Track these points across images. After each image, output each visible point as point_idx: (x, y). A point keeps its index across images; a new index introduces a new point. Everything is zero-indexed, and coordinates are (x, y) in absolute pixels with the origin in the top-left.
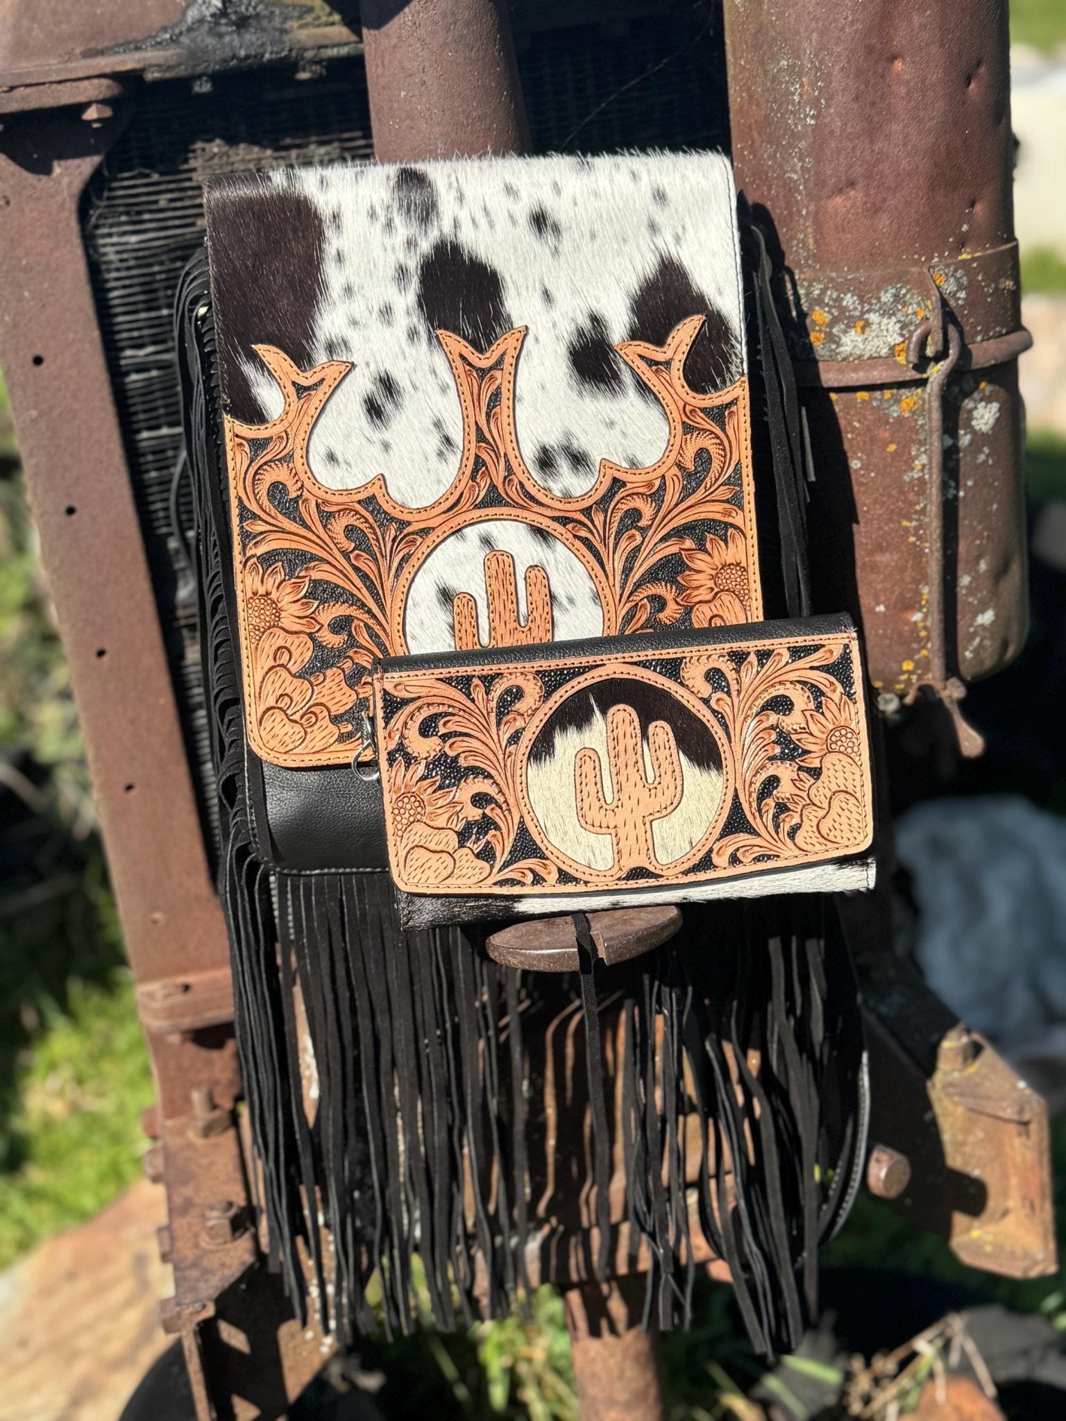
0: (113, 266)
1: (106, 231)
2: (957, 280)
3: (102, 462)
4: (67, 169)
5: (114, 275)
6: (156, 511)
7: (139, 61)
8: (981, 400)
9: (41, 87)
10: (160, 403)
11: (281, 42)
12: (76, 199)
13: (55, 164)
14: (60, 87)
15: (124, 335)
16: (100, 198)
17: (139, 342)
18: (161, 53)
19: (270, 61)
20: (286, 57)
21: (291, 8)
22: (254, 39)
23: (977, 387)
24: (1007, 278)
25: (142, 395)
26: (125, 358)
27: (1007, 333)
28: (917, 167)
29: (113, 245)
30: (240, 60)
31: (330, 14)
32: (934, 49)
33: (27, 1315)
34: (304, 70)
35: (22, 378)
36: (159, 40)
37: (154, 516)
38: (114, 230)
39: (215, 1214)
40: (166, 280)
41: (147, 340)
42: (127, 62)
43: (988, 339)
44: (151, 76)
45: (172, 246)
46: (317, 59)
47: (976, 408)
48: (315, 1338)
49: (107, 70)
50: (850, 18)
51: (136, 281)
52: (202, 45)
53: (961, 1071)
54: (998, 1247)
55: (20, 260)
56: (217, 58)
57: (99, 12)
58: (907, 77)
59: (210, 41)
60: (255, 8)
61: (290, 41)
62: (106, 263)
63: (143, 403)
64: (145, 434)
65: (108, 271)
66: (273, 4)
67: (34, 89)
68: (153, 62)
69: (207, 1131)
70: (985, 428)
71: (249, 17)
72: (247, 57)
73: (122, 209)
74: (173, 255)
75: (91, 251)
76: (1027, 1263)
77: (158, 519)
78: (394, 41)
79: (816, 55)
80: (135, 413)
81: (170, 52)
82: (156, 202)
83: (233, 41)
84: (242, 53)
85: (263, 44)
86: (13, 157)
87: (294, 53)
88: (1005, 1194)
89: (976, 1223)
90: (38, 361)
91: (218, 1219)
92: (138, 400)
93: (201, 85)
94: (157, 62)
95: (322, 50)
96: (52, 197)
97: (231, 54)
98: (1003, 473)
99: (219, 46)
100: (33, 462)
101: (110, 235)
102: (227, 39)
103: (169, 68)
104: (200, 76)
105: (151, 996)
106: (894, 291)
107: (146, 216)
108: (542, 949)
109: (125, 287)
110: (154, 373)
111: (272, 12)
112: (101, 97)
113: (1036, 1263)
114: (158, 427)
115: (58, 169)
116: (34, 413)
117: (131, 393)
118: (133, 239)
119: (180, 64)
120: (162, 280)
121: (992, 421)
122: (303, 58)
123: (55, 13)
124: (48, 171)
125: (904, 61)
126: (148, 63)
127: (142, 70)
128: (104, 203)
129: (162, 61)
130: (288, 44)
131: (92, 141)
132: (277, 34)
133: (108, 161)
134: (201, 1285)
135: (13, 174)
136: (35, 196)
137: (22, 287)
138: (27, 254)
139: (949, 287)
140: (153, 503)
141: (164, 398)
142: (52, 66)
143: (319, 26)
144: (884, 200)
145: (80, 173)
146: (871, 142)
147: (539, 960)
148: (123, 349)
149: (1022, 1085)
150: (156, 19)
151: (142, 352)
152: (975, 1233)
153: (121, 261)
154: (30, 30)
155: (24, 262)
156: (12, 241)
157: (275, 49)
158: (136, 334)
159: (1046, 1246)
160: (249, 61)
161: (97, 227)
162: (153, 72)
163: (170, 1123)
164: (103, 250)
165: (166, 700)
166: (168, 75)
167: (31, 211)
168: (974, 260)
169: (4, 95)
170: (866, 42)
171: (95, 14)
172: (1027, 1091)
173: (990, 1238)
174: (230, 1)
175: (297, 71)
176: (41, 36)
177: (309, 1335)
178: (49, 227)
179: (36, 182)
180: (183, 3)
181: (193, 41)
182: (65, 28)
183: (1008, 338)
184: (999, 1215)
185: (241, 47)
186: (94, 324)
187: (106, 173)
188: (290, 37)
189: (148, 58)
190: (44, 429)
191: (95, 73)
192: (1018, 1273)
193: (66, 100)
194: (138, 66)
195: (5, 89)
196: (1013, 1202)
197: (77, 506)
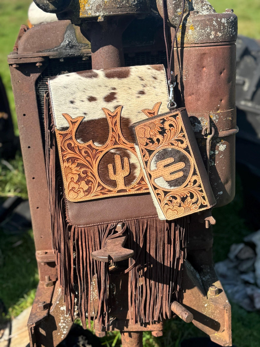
1: (41, 88)
2: (216, 117)
3: (36, 137)
4: (33, 75)
7: (48, 54)
8: (221, 144)
9: (27, 58)
11: (79, 52)
12: (35, 82)
13: (31, 74)
14: (31, 58)
16: (40, 82)
18: (53, 53)
19: (76, 56)
20: (80, 55)
21: (83, 44)
22: (73, 51)
23: (220, 141)
24: (230, 117)
28: (207, 92)
29: (42, 92)
30: (70, 55)
32: (213, 66)
34: (84, 58)
35: (21, 118)
36: (54, 49)
38: (43, 88)
39: (41, 304)
42: (45, 54)
43: (224, 131)
44: (51, 57)
46: (87, 56)
47: (220, 146)
48: (60, 335)
49: (41, 56)
50: (194, 58)
52: (62, 51)
53: (214, 296)
54: (220, 338)
55: (22, 94)
56: (65, 54)
58: (206, 72)
59: (64, 51)
60: (76, 44)
61: (81, 52)
62: (41, 95)
65: (41, 97)
66: (80, 43)
67: (25, 59)
69: (48, 285)
70: (222, 150)
71: (74, 46)
72: (71, 55)
73: (45, 84)
75: (37, 93)
76: (225, 343)
79: (187, 65)
81: (55, 53)
84: (70, 54)
85: (75, 52)
86: (22, 72)
87: (82, 54)
88: (224, 326)
89: (216, 332)
90: (24, 115)
91: (41, 305)
93: (61, 60)
94: (52, 55)
95: (88, 54)
96: (30, 81)
97: (68, 54)
98: (227, 161)
100: (22, 136)
101: (42, 90)
102: (67, 50)
103: (54, 56)
105: (39, 254)
106: (201, 118)
108: (100, 256)
111: (79, 45)
112: (40, 61)
113: (227, 343)
115: (31, 75)
116: (23, 126)
119: (56, 56)
121: (224, 149)
122: (84, 56)
123: (33, 42)
124: (29, 76)
125: (206, 68)
126: (50, 55)
127: (49, 56)
128: (41, 83)
129: (53, 55)
130: (80, 52)
131: (38, 70)
132: (78, 50)
133: (42, 74)
134: (34, 319)
135: (22, 76)
136: (26, 80)
137: (22, 99)
138: (23, 93)
139: (214, 118)
142: (30, 54)
143: (88, 49)
144: (200, 98)
145: (36, 76)
146: (197, 85)
147: (100, 259)
149: (227, 301)
150: (54, 45)
152: (216, 334)
154: (27, 45)
156: (20, 90)
157: (77, 53)
159: (230, 340)
160: (72, 56)
161: (39, 88)
164: (40, 93)
166: (54, 57)
167: (25, 83)
168: (220, 113)
169: (19, 59)
170: (197, 63)
171: (41, 43)
172: (228, 303)
173: (219, 336)
174: (70, 42)
175: (83, 58)
176: (29, 47)
177: (59, 334)
178: (29, 87)
179: (26, 78)
180: (60, 42)
181: (60, 50)
182: (35, 46)
183: (229, 130)
184: (222, 331)
185: (70, 52)
186: (37, 108)
187: (42, 77)
188: (81, 51)
189: (50, 54)
190: (25, 129)
191: (38, 56)
192: (222, 345)
193: (32, 61)
194: (48, 55)
195: (19, 58)
196: (225, 328)
197: (30, 146)
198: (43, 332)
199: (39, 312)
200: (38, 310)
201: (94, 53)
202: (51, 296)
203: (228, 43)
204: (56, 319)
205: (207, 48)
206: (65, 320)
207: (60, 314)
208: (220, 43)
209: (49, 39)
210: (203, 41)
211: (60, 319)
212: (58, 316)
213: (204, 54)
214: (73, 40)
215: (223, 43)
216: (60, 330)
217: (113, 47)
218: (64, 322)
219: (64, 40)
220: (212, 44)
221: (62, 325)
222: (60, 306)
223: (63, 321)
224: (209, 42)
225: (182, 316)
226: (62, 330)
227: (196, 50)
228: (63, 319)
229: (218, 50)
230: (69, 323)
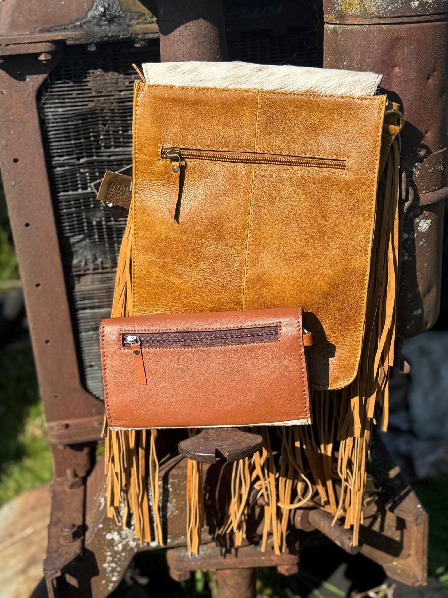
0: (51, 121)
1: (48, 106)
2: (416, 166)
3: (41, 205)
4: (32, 79)
5: (51, 125)
6: (65, 226)
7: (64, 35)
8: (423, 218)
9: (20, 45)
10: (69, 181)
11: (127, 30)
12: (35, 92)
13: (27, 77)
14: (28, 45)
15: (55, 151)
16: (46, 92)
17: (61, 154)
18: (74, 33)
19: (122, 38)
20: (129, 37)
21: (135, 13)
22: (116, 28)
23: (421, 213)
24: (440, 165)
25: (61, 177)
26: (54, 161)
27: (437, 190)
29: (51, 112)
30: (108, 37)
31: (152, 17)
32: (413, 64)
33: (14, 523)
34: (138, 43)
35: (8, 167)
36: (75, 25)
37: (64, 228)
38: (52, 105)
39: (67, 530)
40: (74, 128)
41: (64, 154)
42: (58, 36)
43: (429, 192)
44: (69, 42)
45: (77, 114)
46: (143, 39)
47: (420, 222)
48: (106, 583)
49: (50, 39)
50: (376, 47)
51: (61, 128)
52: (93, 30)
54: (404, 571)
55: (10, 117)
56: (99, 36)
57: (49, 11)
58: (400, 75)
59: (96, 29)
60: (118, 13)
61: (132, 30)
62: (48, 119)
63: (62, 180)
64: (62, 194)
65: (49, 123)
66: (127, 11)
67: (17, 45)
68: (70, 36)
69: (72, 487)
70: (424, 231)
71: (116, 17)
72: (112, 36)
73: (56, 97)
74: (77, 118)
75: (41, 114)
76: (414, 580)
77: (66, 230)
78: (171, 42)
79: (360, 62)
80: (58, 185)
81: (78, 33)
82: (71, 94)
83: (106, 29)
84: (110, 34)
85: (119, 31)
86: (9, 72)
87: (133, 36)
88: (409, 548)
89: (395, 559)
90: (16, 160)
91: (68, 532)
92: (60, 179)
93: (91, 47)
94: (72, 37)
95: (146, 35)
96: (25, 91)
97: (105, 34)
98: (431, 250)
99: (100, 31)
100: (12, 203)
101: (50, 108)
102: (104, 28)
103: (77, 40)
104: (91, 44)
105: (52, 428)
107: (67, 100)
108: (200, 453)
109: (55, 130)
110: (67, 168)
111: (126, 15)
112: (46, 51)
113: (418, 581)
114: (68, 191)
115: (28, 79)
116: (13, 183)
117: (56, 176)
118: (61, 110)
119: (81, 39)
120: (72, 128)
121: (427, 228)
122: (137, 38)
123: (30, 10)
124: (24, 80)
125: (399, 68)
126: (68, 37)
127: (65, 40)
128: (48, 94)
129: (74, 37)
130: (130, 32)
131: (43, 68)
132: (126, 27)
133: (50, 76)
134: (57, 562)
135: (8, 80)
136: (17, 90)
137: (10, 129)
138: (13, 115)
139: (411, 169)
140: (64, 223)
141: (71, 179)
142: (26, 35)
143: (146, 23)
145: (38, 81)
148: (54, 157)
149: (419, 506)
150: (74, 16)
151: (62, 159)
152: (395, 563)
153: (55, 119)
154: (18, 17)
155: (11, 118)
156: (6, 109)
157: (125, 33)
158: (59, 151)
159: (423, 574)
160: (112, 38)
161: (45, 104)
162: (70, 41)
163: (58, 479)
164: (47, 114)
165: (64, 306)
166: (76, 43)
167: (15, 96)
168: (424, 157)
169: (3, 47)
170: (383, 58)
171: (48, 11)
172: (421, 510)
173: (400, 566)
174: (108, 8)
175: (135, 43)
176: (23, 20)
177: (104, 582)
178: (23, 104)
179: (18, 84)
180: (87, 9)
181: (89, 27)
182: (34, 17)
183: (438, 191)
184: (405, 556)
185: (109, 32)
186: (41, 146)
187: (49, 82)
188: (132, 28)
189: (68, 35)
190: (17, 189)
191: (44, 40)
192: (410, 584)
193: (31, 51)
194: (63, 38)
195: (4, 45)
196: (412, 552)
197: (30, 223)
198: (72, 581)
199: (64, 546)
200: (62, 541)
201: (167, 36)
202: (81, 509)
203: (443, 17)
204: (97, 556)
205: (404, 26)
206: (115, 557)
207: (104, 546)
208: (430, 18)
209: (63, 3)
210: (398, 13)
211: (106, 556)
212: (102, 551)
213: (398, 39)
214: (113, 4)
215: (435, 17)
216: (105, 575)
217: (208, 23)
218: (113, 561)
219: (95, 5)
220: (415, 19)
221: (109, 566)
222: (104, 533)
223: (111, 559)
224: (408, 15)
225: (342, 542)
226: (109, 576)
227: (381, 31)
228: (111, 556)
229: (426, 31)
230: (123, 561)
